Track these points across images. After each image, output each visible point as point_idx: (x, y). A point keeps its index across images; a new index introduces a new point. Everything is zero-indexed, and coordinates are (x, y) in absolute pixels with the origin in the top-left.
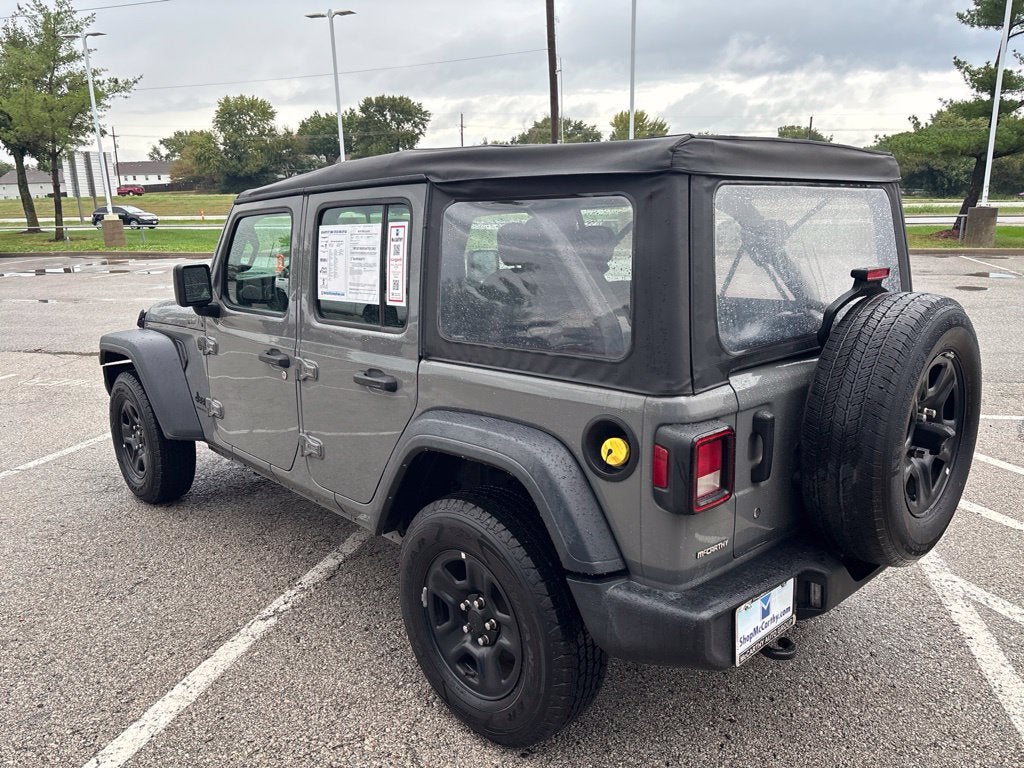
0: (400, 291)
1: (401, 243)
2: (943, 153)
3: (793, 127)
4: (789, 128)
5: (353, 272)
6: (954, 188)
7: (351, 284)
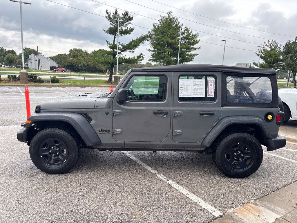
0: (212, 93)
1: (213, 84)
2: (105, 63)
3: (28, 48)
4: (26, 48)
5: (194, 90)
6: (78, 70)
7: (193, 93)
